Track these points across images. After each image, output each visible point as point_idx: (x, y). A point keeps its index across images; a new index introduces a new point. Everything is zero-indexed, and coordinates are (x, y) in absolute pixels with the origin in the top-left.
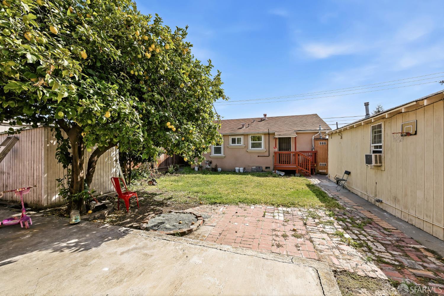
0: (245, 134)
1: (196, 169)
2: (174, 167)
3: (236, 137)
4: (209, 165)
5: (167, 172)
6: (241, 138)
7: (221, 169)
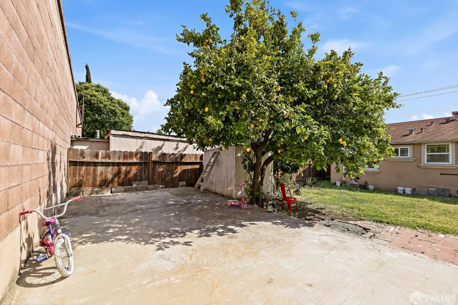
0: (416, 142)
1: (338, 184)
2: (312, 180)
3: (399, 148)
4: (356, 181)
5: (305, 185)
6: (407, 149)
7: (373, 187)
